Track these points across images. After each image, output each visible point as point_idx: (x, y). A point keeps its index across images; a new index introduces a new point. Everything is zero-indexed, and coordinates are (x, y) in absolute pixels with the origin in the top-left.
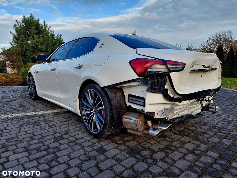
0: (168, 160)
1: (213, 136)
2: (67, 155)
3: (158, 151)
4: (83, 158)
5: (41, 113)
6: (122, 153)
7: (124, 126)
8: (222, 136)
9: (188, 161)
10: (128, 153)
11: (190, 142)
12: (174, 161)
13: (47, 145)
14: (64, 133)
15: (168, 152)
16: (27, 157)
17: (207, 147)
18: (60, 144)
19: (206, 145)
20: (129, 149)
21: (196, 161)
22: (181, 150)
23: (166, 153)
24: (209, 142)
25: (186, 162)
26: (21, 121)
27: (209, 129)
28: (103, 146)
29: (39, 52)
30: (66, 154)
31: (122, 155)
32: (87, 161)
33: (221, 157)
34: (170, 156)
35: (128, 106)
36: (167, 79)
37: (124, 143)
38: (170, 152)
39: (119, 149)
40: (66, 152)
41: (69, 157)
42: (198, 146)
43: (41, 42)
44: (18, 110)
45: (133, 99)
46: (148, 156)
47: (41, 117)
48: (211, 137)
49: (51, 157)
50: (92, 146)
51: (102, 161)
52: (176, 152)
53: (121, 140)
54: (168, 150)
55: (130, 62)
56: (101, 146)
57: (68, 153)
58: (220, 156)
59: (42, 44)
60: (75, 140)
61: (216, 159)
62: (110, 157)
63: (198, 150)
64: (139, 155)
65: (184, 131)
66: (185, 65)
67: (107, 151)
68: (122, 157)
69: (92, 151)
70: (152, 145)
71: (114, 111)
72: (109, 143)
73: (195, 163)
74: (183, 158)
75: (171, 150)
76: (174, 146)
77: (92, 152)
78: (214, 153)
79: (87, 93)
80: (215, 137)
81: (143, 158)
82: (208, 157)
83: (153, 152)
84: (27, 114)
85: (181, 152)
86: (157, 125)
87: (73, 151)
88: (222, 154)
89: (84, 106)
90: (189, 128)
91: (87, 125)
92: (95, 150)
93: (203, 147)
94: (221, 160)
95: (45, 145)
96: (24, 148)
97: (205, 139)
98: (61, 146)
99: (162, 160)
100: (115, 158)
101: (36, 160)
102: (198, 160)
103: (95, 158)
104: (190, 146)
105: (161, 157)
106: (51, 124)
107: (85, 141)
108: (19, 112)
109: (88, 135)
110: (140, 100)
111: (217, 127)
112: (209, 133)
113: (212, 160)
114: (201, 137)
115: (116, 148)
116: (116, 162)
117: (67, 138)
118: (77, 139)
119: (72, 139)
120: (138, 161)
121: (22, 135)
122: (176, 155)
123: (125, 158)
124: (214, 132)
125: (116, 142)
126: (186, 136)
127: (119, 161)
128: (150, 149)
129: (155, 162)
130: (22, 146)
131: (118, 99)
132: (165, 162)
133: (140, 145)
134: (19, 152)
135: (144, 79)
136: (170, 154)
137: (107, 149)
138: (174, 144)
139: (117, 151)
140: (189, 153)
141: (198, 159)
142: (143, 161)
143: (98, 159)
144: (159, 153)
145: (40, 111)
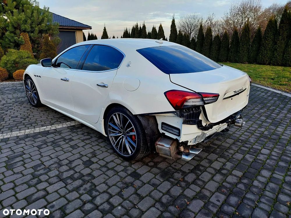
0: (200, 183)
1: (237, 152)
2: (104, 183)
3: (189, 173)
4: (120, 185)
5: (53, 127)
6: (156, 177)
7: (157, 151)
8: (245, 151)
9: (217, 182)
10: (162, 176)
11: (216, 160)
12: (205, 183)
13: (79, 172)
14: (91, 155)
15: (198, 173)
16: (64, 187)
17: (232, 165)
18: (93, 170)
19: (231, 162)
20: (161, 172)
21: (224, 182)
22: (209, 170)
23: (196, 174)
24: (234, 160)
25: (215, 183)
26: (36, 140)
27: (234, 143)
28: (135, 170)
29: (22, 33)
30: (102, 182)
31: (157, 180)
32: (125, 188)
33: (244, 176)
34: (200, 177)
35: (160, 132)
36: (201, 111)
37: (156, 165)
38: (199, 172)
39: (151, 173)
40: (101, 179)
41: (107, 184)
42: (224, 164)
43: (23, 19)
44: (24, 123)
45: (167, 127)
46: (180, 179)
47: (56, 134)
48: (235, 153)
49: (89, 186)
50: (125, 170)
51: (140, 187)
52: (205, 173)
53: (152, 162)
54: (198, 171)
55: (165, 93)
56: (133, 170)
57: (104, 180)
58: (244, 174)
59: (25, 22)
60: (106, 164)
61: (241, 179)
62: (146, 182)
63: (224, 169)
64: (173, 178)
65: (211, 147)
66: (219, 95)
67: (141, 175)
68: (158, 182)
69: (127, 176)
70: (182, 166)
71: (148, 138)
72: (141, 166)
73: (223, 184)
74: (212, 179)
75: (200, 170)
76: (203, 166)
77: (127, 178)
78: (238, 172)
79: (114, 115)
80: (239, 153)
81: (176, 182)
82: (233, 177)
83: (185, 174)
84: (37, 130)
85: (209, 173)
86: (188, 150)
87: (108, 177)
88: (245, 172)
89: (110, 128)
90: (214, 142)
91: (115, 147)
92: (130, 175)
93: (229, 165)
94: (244, 179)
95: (76, 172)
96: (56, 177)
97: (230, 156)
98: (94, 172)
99: (194, 182)
100: (151, 183)
101: (75, 191)
102: (225, 181)
103: (132, 184)
104: (217, 165)
105: (192, 180)
106: (72, 143)
107: (116, 165)
108: (26, 127)
109: (117, 157)
110: (174, 130)
111: (240, 140)
112: (234, 147)
113: (237, 180)
114: (226, 154)
115: (149, 171)
116: (153, 188)
117: (97, 162)
118: (107, 163)
119: (102, 163)
120: (173, 184)
121: (47, 160)
122: (206, 176)
123: (160, 182)
124: (238, 146)
125: (147, 165)
126: (212, 152)
127: (155, 186)
128: (181, 170)
129: (188, 185)
130: (54, 175)
131: (151, 126)
132: (197, 184)
133: (171, 166)
134: (54, 183)
135: (180, 112)
136: (200, 175)
137: (141, 173)
138: (203, 163)
139: (151, 176)
140: (217, 173)
141: (226, 179)
142: (176, 184)
143: (136, 186)
144: (190, 174)
145: (51, 125)
